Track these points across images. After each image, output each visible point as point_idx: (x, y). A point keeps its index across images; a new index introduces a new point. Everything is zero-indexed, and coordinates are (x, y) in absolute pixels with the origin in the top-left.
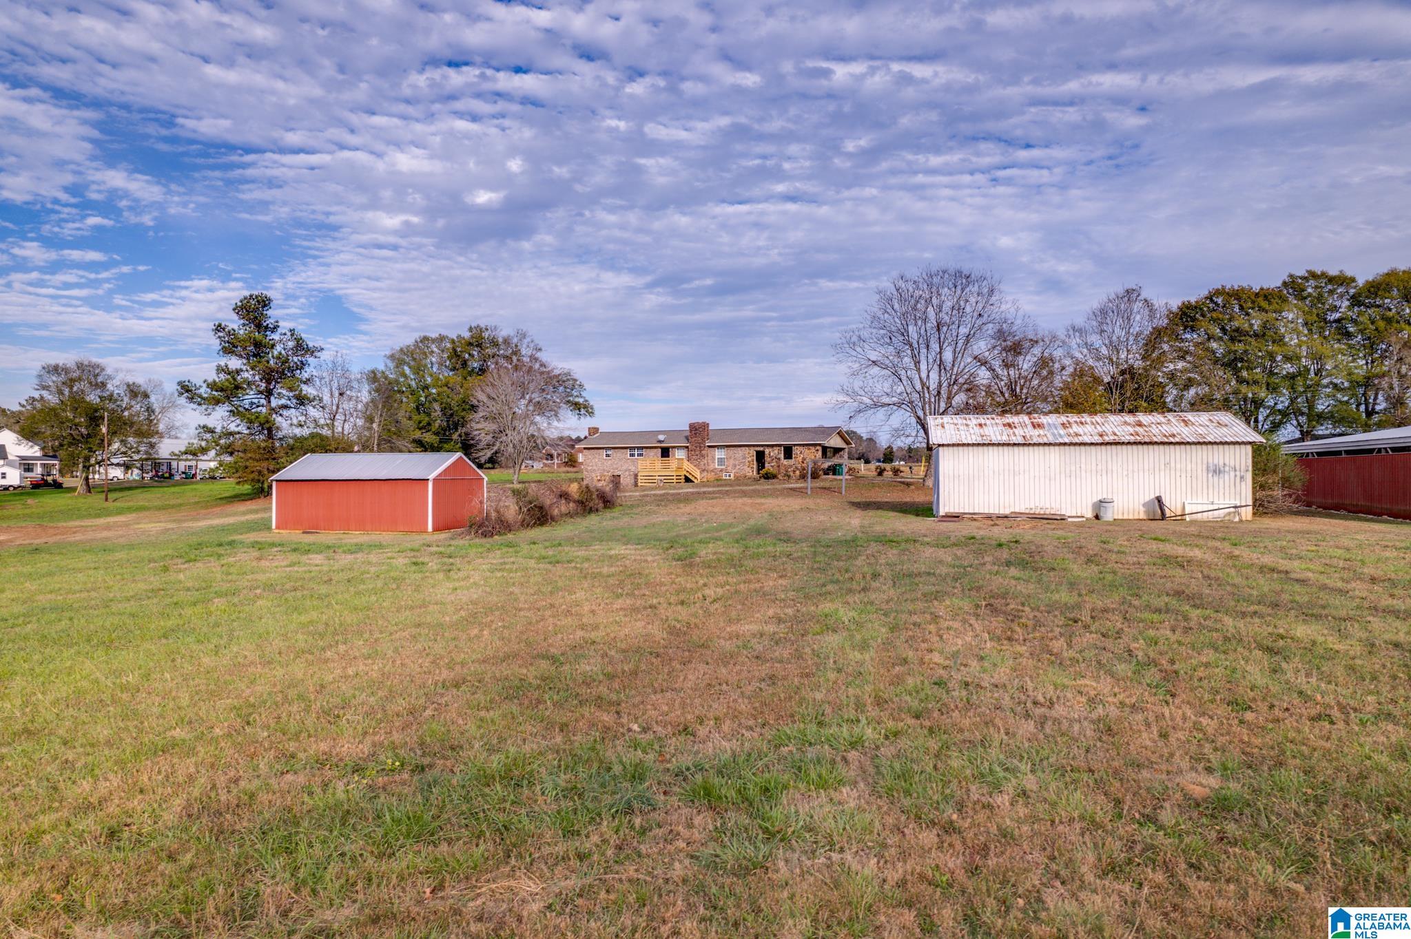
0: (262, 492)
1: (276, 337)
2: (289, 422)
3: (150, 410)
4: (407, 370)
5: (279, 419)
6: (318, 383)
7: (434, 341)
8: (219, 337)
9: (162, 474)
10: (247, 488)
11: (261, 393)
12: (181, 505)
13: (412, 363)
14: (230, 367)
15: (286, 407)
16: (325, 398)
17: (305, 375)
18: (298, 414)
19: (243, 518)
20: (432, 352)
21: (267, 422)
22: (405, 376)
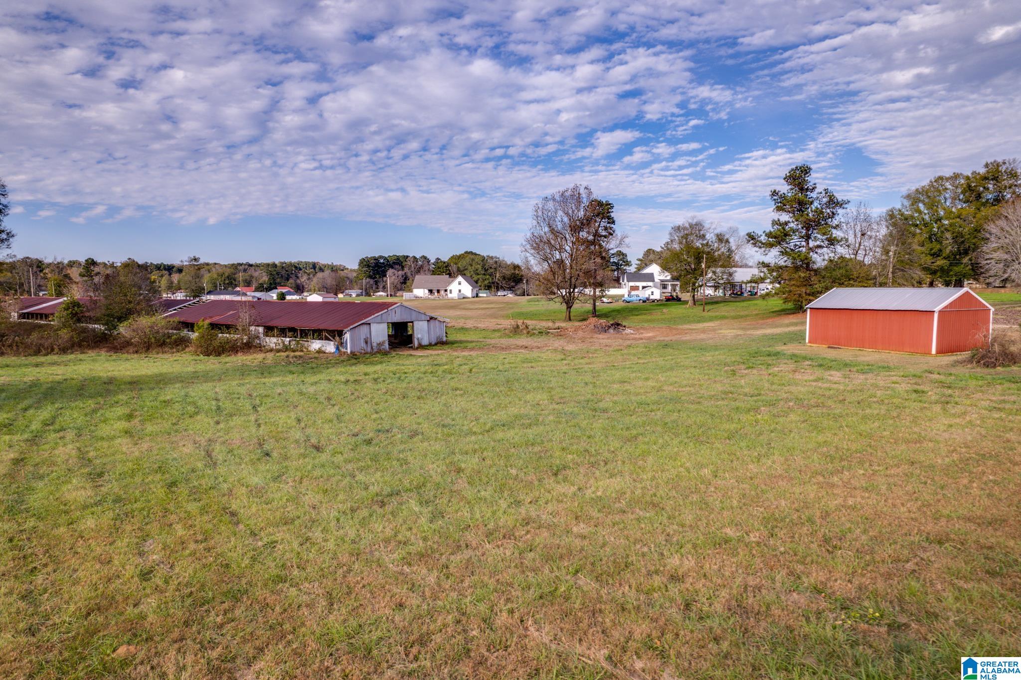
0: (799, 309)
1: (814, 195)
2: (822, 257)
3: (729, 250)
4: (921, 206)
5: (815, 255)
6: (845, 227)
7: (947, 179)
8: (775, 200)
9: (736, 292)
10: (790, 305)
11: (803, 237)
12: (747, 316)
13: (927, 200)
14: (781, 220)
15: (820, 247)
16: (850, 239)
17: (835, 222)
18: (829, 252)
19: (787, 330)
20: (946, 189)
21: (806, 259)
22: (920, 212)
